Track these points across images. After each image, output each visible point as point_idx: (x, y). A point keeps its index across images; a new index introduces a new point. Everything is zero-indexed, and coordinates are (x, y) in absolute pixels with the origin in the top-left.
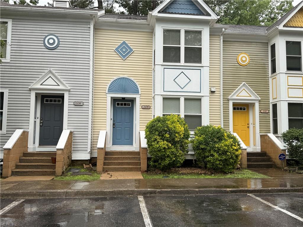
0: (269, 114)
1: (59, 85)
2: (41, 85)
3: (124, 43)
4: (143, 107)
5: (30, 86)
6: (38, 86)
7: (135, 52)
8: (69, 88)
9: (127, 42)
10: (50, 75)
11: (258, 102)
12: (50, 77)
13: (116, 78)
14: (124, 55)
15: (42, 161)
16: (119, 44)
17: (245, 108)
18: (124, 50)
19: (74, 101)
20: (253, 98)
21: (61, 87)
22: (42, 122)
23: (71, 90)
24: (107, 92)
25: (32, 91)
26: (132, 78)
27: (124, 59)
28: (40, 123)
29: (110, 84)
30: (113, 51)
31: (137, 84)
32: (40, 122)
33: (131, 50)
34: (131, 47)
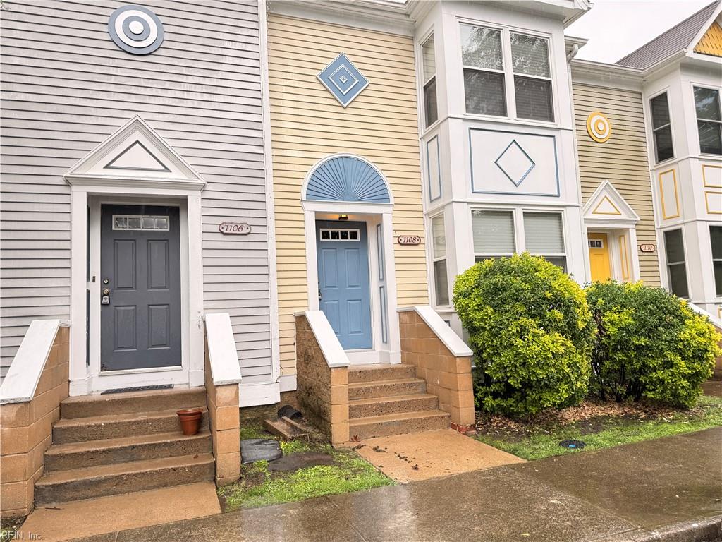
0: (655, 253)
1: (167, 170)
2: (108, 167)
3: (342, 59)
4: (403, 239)
5: (69, 171)
6: (98, 171)
7: (372, 87)
8: (203, 179)
9: (350, 58)
10: (137, 136)
11: (634, 226)
12: (137, 142)
13: (325, 157)
14: (344, 93)
15: (140, 427)
16: (330, 62)
17: (600, 242)
18: (344, 79)
19: (220, 221)
20: (624, 217)
21: (176, 175)
22: (108, 294)
23: (209, 187)
24: (304, 199)
25: (74, 188)
26: (369, 160)
27: (345, 106)
28: (103, 295)
29: (311, 174)
30: (313, 79)
31: (384, 175)
32: (102, 291)
33: (363, 80)
34: (363, 73)
